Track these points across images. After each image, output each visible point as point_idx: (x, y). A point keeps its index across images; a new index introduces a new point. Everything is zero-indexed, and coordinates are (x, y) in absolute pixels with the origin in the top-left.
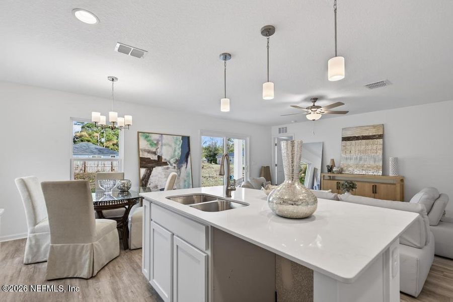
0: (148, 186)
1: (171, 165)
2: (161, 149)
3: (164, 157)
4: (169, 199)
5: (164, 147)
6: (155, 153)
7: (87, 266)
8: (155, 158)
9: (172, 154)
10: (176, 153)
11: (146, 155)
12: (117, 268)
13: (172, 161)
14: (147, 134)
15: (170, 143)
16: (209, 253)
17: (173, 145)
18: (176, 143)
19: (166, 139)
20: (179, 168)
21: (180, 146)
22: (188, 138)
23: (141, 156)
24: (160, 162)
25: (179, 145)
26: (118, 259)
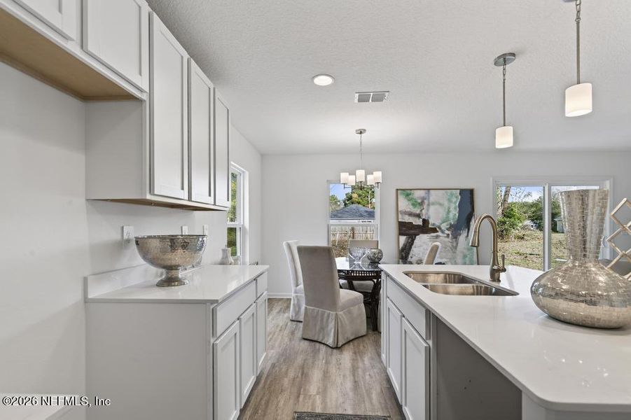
0: (409, 259)
1: (443, 232)
2: (428, 210)
3: (431, 221)
4: (406, 274)
5: (432, 208)
6: (418, 216)
7: (332, 334)
8: (419, 222)
9: (445, 216)
10: (451, 215)
11: (407, 219)
12: (361, 347)
13: (444, 226)
14: (409, 192)
15: (441, 202)
16: (430, 342)
17: (446, 203)
18: (450, 201)
19: (434, 196)
20: (455, 237)
21: (457, 204)
22: (472, 191)
23: (400, 220)
24: (425, 228)
25: (455, 203)
26: (365, 338)
